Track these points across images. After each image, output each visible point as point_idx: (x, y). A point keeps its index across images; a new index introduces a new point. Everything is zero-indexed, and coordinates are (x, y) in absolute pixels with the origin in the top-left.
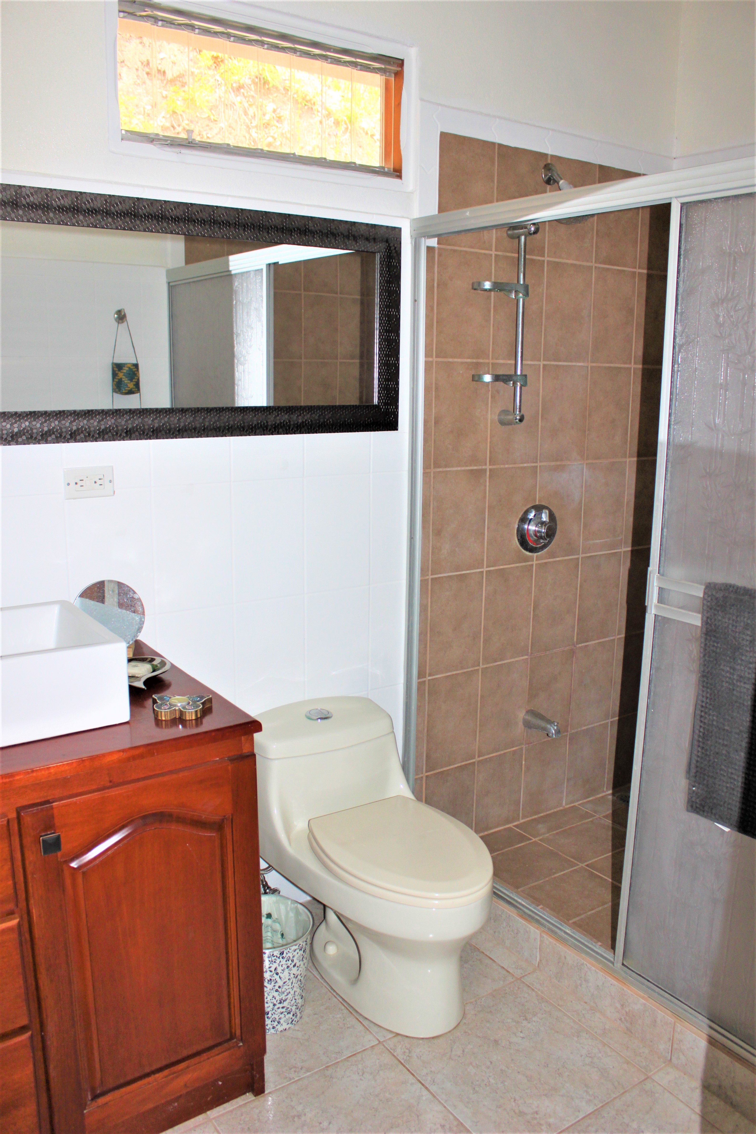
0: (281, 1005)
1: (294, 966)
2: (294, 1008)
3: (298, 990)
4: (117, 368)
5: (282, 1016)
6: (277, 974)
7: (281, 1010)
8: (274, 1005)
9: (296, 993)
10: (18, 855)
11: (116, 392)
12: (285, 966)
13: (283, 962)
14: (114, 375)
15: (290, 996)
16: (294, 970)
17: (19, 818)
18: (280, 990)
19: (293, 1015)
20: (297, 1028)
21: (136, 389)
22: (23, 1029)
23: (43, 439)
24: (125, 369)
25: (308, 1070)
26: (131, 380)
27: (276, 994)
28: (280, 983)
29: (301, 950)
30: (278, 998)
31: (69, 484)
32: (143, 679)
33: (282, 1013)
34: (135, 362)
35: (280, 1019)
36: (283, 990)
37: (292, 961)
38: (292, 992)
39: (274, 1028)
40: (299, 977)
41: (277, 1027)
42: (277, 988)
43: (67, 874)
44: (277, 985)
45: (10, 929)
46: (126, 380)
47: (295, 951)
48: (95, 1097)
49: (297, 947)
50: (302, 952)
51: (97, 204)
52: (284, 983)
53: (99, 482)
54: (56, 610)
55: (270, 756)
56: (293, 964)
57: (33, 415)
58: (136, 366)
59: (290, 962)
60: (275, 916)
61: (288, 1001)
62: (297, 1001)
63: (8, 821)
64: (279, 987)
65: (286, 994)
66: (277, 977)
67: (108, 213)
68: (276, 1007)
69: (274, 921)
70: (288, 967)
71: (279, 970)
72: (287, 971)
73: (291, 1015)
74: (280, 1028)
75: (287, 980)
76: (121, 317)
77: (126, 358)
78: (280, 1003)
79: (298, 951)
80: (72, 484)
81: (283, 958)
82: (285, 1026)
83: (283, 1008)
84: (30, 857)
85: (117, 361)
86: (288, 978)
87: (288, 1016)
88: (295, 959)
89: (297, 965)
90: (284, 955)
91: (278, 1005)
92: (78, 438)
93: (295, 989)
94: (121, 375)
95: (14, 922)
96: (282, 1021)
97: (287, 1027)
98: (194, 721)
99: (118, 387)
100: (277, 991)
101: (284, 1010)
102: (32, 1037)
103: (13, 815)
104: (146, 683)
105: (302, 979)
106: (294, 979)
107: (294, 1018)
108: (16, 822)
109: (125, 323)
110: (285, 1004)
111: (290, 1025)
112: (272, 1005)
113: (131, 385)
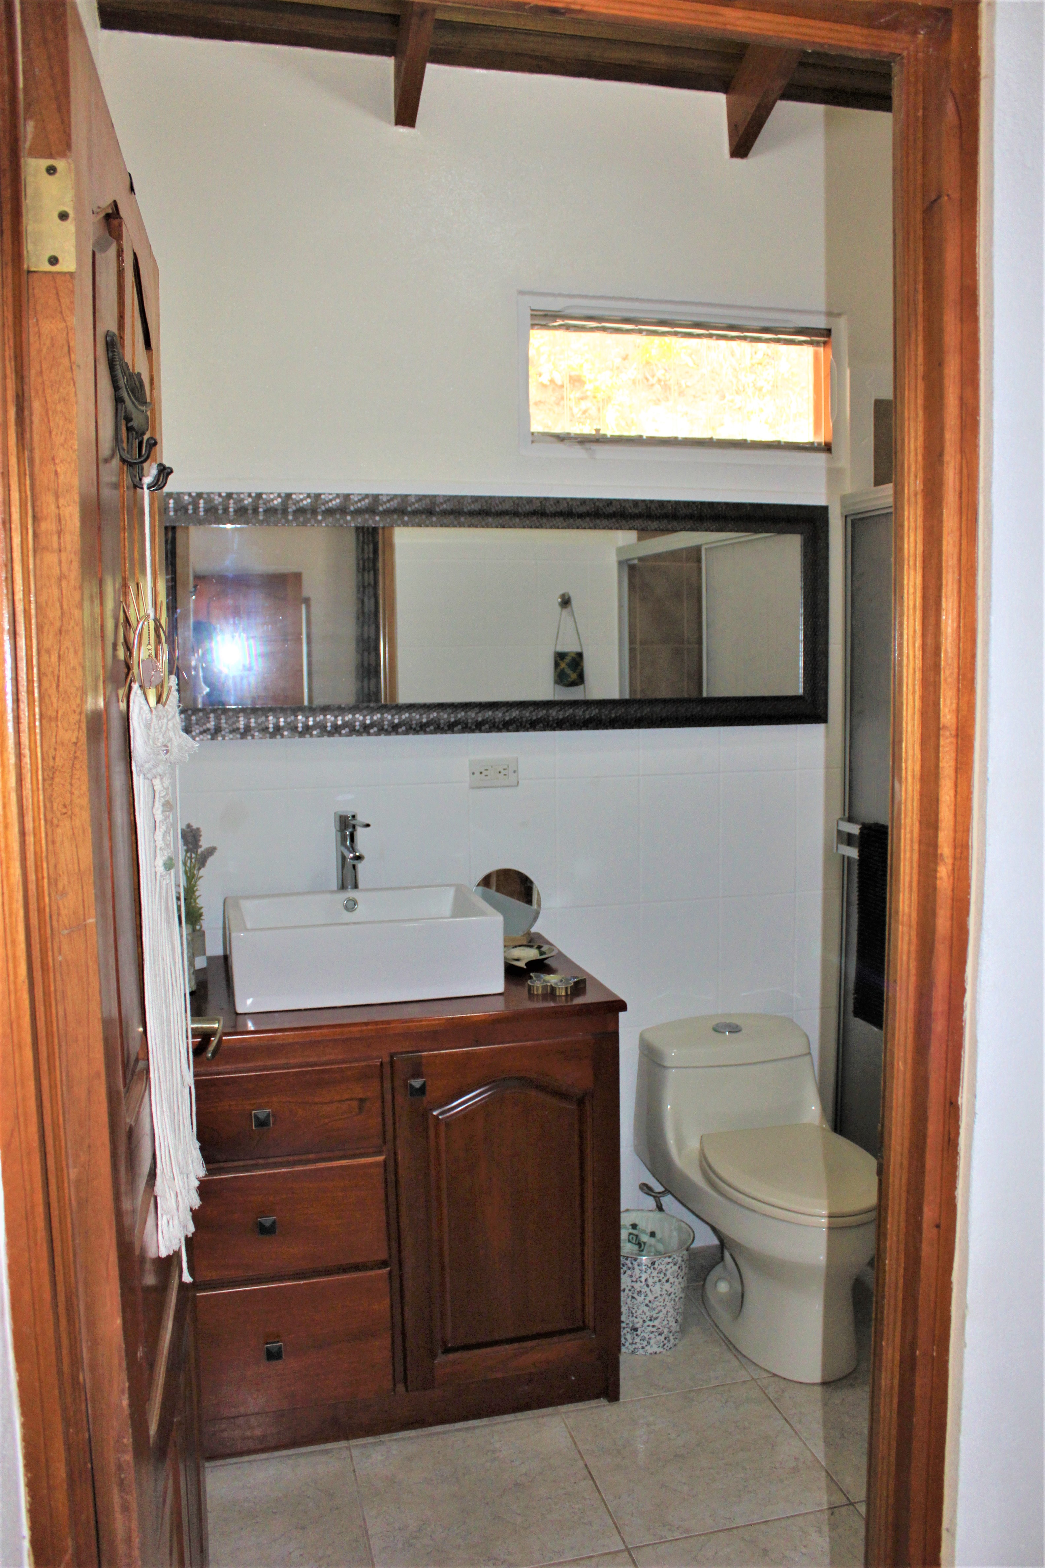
0: (651, 1323)
1: (667, 1281)
2: (666, 1330)
3: (672, 1311)
4: (560, 657)
5: (652, 1336)
6: (648, 1286)
7: (650, 1329)
8: (644, 1321)
9: (670, 1314)
10: (388, 1097)
11: (558, 684)
12: (656, 1279)
13: (655, 1273)
14: (557, 665)
15: (661, 1315)
16: (667, 1286)
17: (392, 1062)
18: (650, 1305)
19: (665, 1338)
20: (668, 1353)
21: (580, 680)
22: (384, 1264)
23: (449, 729)
24: (568, 659)
25: (669, 1390)
26: (574, 670)
27: (646, 1309)
28: (651, 1297)
29: (675, 1264)
30: (648, 1314)
31: (473, 773)
32: (526, 961)
33: (652, 1332)
34: (579, 650)
35: (650, 1338)
36: (654, 1306)
37: (665, 1275)
38: (664, 1311)
39: (643, 1348)
40: (672, 1296)
41: (647, 1348)
42: (647, 1301)
43: (431, 1121)
44: (648, 1299)
45: (377, 1164)
46: (568, 671)
47: (668, 1263)
48: (447, 1351)
49: (670, 1260)
50: (676, 1268)
51: (506, 506)
52: (656, 1298)
53: (503, 772)
54: (451, 892)
55: (667, 1064)
56: (666, 1279)
57: (441, 706)
58: (580, 655)
59: (662, 1276)
60: (659, 1235)
61: (659, 1320)
62: (670, 1324)
63: (382, 1063)
64: (650, 1302)
65: (656, 1311)
66: (647, 1290)
67: (516, 514)
68: (646, 1324)
69: (658, 1241)
70: (660, 1281)
71: (650, 1282)
72: (658, 1285)
73: (662, 1338)
74: (650, 1350)
75: (658, 1295)
76: (566, 602)
77: (570, 647)
78: (651, 1320)
79: (671, 1265)
80: (477, 774)
81: (654, 1269)
82: (655, 1349)
83: (653, 1326)
84: (399, 1099)
85: (560, 649)
86: (659, 1293)
87: (659, 1338)
88: (668, 1273)
89: (671, 1280)
90: (656, 1266)
91: (648, 1323)
92: (483, 728)
93: (667, 1308)
94: (563, 665)
95: (381, 1158)
96: (652, 1342)
97: (658, 1350)
98: (563, 998)
99: (561, 679)
100: (647, 1305)
101: (654, 1329)
102: (390, 1272)
103: (387, 1059)
104: (527, 964)
105: (677, 1299)
106: (667, 1297)
107: (666, 1342)
108: (389, 1066)
109: (569, 609)
110: (656, 1323)
111: (662, 1350)
112: (641, 1321)
113: (574, 676)
